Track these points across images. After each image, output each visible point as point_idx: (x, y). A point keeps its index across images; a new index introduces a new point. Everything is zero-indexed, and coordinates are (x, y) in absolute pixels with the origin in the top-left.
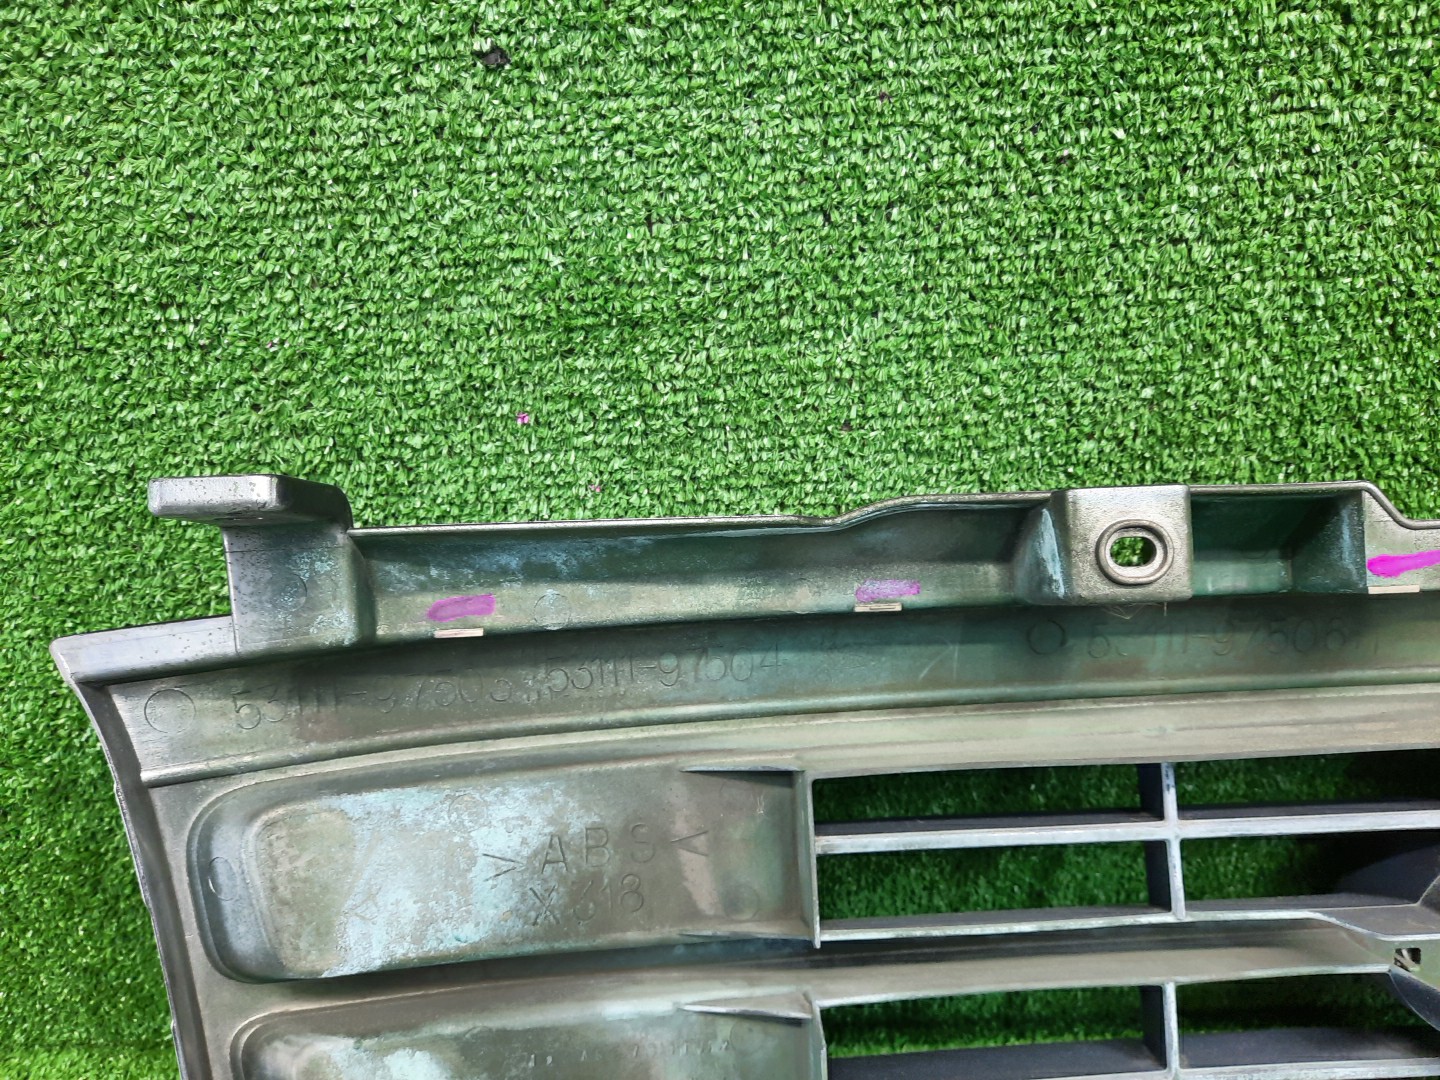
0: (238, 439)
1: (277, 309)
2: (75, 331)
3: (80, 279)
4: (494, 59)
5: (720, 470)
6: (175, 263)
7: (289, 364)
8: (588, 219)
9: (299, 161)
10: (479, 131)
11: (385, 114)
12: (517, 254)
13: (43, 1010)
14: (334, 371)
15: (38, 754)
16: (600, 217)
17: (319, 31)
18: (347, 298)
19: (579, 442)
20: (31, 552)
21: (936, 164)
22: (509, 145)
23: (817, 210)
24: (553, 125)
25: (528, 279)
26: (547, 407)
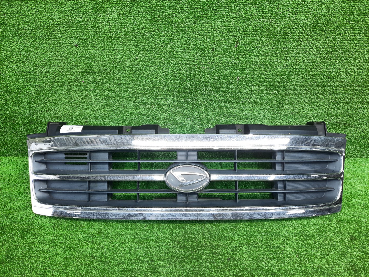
0: (51, 82)
1: (55, 69)
2: (33, 70)
3: (33, 65)
4: (76, 46)
5: (106, 88)
6: (43, 64)
7: (57, 75)
8: (88, 61)
9: (56, 54)
10: (75, 52)
11: (65, 50)
12: (80, 64)
14: (61, 76)
15: (29, 118)
16: (89, 61)
17: (58, 42)
18: (62, 68)
19: (89, 84)
20: (28, 94)
21: (124, 58)
22: (79, 54)
23: (112, 62)
24: (83, 52)
25: (82, 67)
26: (85, 81)
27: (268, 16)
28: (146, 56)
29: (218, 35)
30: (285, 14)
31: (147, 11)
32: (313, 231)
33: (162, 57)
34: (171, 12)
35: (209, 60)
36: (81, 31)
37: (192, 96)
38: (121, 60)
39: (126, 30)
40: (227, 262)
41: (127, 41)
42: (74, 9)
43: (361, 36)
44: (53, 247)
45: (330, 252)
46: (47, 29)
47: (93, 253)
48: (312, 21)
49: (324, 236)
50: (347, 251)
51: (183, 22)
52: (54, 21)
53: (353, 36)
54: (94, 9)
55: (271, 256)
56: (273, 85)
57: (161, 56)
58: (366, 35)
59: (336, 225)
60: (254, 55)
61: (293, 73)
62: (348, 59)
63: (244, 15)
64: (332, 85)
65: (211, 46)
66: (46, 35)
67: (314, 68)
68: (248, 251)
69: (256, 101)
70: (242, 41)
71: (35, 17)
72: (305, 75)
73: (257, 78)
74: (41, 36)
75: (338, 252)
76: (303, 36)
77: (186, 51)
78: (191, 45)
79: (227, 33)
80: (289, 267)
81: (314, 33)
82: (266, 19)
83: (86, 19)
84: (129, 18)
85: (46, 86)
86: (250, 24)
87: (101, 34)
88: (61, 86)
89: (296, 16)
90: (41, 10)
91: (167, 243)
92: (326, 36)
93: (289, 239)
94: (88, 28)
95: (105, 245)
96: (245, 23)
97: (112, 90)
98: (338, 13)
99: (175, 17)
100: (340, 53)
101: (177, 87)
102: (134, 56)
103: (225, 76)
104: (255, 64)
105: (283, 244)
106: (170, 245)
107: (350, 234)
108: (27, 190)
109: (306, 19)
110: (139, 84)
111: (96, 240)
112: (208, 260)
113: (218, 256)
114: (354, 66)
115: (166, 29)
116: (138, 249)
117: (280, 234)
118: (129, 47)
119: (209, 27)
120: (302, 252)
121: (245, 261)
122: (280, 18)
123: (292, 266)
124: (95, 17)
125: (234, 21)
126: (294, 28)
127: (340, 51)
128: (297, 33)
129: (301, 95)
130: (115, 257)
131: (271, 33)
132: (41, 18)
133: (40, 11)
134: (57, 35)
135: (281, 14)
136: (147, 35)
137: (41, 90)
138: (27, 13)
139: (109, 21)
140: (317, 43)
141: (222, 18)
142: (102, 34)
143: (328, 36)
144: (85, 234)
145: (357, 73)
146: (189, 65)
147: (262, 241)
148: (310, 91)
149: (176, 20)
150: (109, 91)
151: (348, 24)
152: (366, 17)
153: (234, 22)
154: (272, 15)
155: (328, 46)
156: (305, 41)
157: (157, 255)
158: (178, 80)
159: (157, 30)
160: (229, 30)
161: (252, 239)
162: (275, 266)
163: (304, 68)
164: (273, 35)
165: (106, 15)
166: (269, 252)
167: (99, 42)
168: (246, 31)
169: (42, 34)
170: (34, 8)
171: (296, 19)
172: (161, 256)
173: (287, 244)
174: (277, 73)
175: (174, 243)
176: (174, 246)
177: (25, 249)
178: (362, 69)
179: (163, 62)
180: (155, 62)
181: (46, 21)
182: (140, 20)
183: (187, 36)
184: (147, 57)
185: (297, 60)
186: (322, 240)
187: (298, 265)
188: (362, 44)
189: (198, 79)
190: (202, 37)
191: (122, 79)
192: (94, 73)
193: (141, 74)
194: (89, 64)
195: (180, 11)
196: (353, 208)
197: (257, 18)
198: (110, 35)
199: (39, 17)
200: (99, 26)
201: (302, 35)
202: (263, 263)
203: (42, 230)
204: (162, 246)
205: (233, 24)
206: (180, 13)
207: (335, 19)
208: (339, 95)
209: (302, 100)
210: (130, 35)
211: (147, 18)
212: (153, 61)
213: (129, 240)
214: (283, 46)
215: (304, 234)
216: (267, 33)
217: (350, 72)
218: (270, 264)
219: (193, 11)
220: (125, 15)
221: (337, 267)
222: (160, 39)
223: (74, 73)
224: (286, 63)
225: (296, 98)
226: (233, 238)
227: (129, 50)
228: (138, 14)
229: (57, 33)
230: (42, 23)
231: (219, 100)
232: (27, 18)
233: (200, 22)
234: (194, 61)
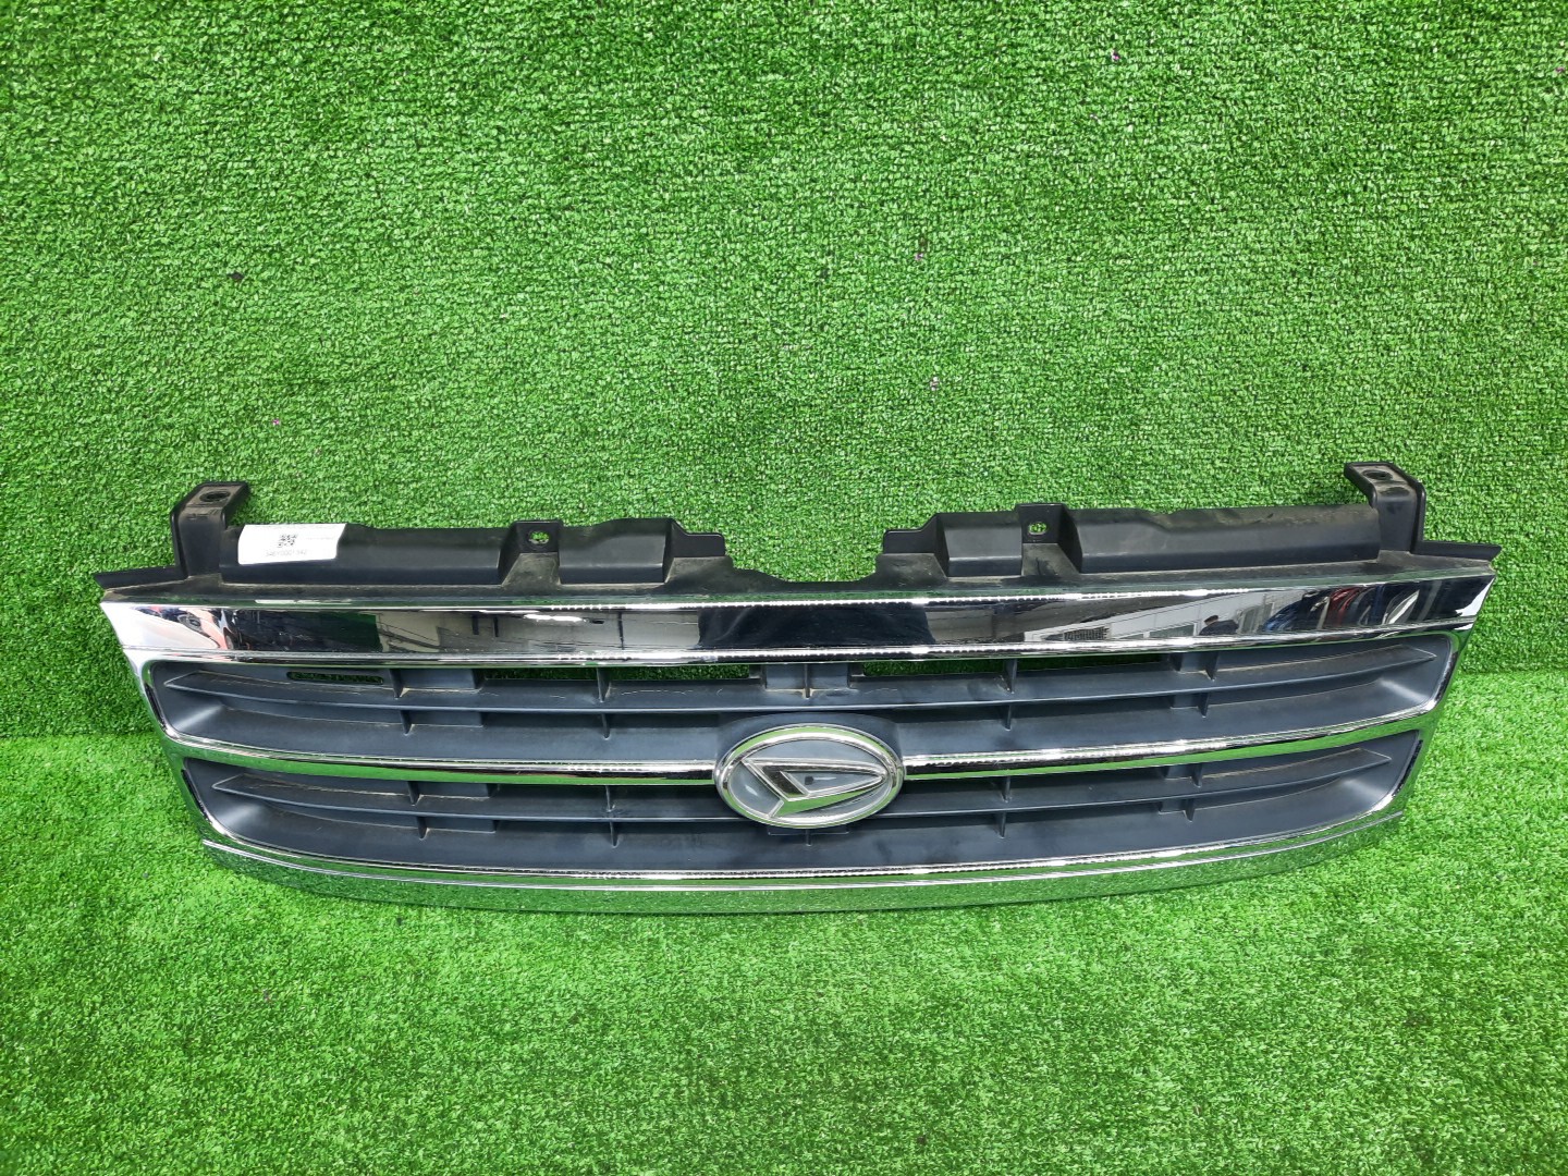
0: (138, 430)
1: (149, 376)
2: (54, 385)
4: (237, 277)
5: (377, 445)
6: (99, 356)
7: (159, 398)
8: (291, 339)
9: (153, 315)
10: (234, 304)
11: (190, 298)
12: (260, 353)
13: (62, 714)
14: (181, 402)
15: (50, 579)
16: (297, 339)
17: (155, 266)
18: (183, 371)
19: (305, 432)
20: (39, 482)
21: (446, 320)
22: (249, 310)
23: (397, 337)
24: (268, 302)
25: (268, 364)
26: (287, 417)
27: (1045, 134)
28: (542, 308)
29: (842, 215)
30: (1115, 123)
31: (536, 125)
32: (1259, 1001)
33: (611, 311)
34: (636, 127)
35: (809, 317)
36: (255, 217)
37: (748, 460)
38: (435, 327)
39: (450, 206)
40: (917, 1153)
41: (455, 251)
42: (218, 128)
43: (1430, 200)
44: (187, 1131)
45: (1329, 1087)
46: (102, 215)
47: (357, 1151)
48: (1228, 147)
49: (1304, 1017)
50: (1395, 1076)
51: (691, 167)
52: (132, 178)
53: (1397, 201)
54: (306, 126)
55: (1093, 1116)
56: (1078, 406)
57: (607, 307)
58: (1448, 195)
59: (1353, 969)
60: (995, 290)
61: (1160, 354)
62: (1382, 289)
63: (944, 131)
64: (1319, 395)
65: (812, 259)
66: (101, 239)
67: (1244, 331)
68: (1000, 1102)
69: (1012, 469)
70: (942, 234)
71: (47, 166)
72: (1210, 361)
73: (1013, 380)
74: (80, 245)
75: (1358, 1082)
76: (1192, 208)
77: (710, 282)
78: (732, 258)
79: (878, 208)
80: (1165, 1160)
81: (1238, 196)
82: (1036, 144)
83: (272, 169)
84: (458, 157)
85: (115, 448)
86: (970, 166)
87: (340, 225)
88: (183, 445)
89: (1162, 128)
90: (71, 135)
91: (665, 1086)
92: (1285, 204)
93: (1162, 1038)
94: (283, 204)
95: (409, 1112)
96: (950, 161)
97: (403, 450)
98: (1331, 110)
99: (656, 146)
100: (1347, 268)
101: (680, 428)
102: (490, 309)
103: (881, 377)
104: (1002, 324)
105: (1140, 1061)
106: (679, 1093)
107: (1408, 1005)
108: (63, 887)
109: (1200, 140)
110: (521, 423)
111: (368, 1090)
112: (836, 1151)
113: (879, 1129)
114: (1408, 317)
115: (619, 197)
116: (547, 1123)
117: (1126, 1021)
118: (465, 274)
119: (801, 185)
120: (1218, 1091)
121: (989, 1145)
122: (1092, 137)
123: (1178, 1153)
124: (313, 156)
125: (906, 157)
126: (1153, 176)
127: (1345, 262)
128: (1168, 195)
129: (1196, 441)
130: (451, 1160)
131: (1062, 199)
132: (73, 169)
133: (68, 142)
134: (150, 238)
135: (1097, 125)
136: (540, 226)
137: (94, 465)
138: (9, 150)
139: (374, 173)
140: (1253, 233)
141: (854, 147)
142: (345, 226)
143: (1296, 205)
144: (319, 1068)
145: (1419, 346)
146: (725, 340)
147: (1055, 1054)
148: (1232, 424)
149: (662, 160)
150: (394, 456)
151: (1375, 154)
152: (1446, 124)
153: (904, 161)
154: (1062, 127)
155: (1298, 243)
156: (1203, 229)
157: (625, 1142)
158: (683, 399)
159: (583, 201)
160: (888, 194)
161: (1013, 1046)
162: (1109, 1157)
163: (1202, 332)
164: (1068, 207)
165: (359, 148)
166: (1087, 1098)
167: (336, 258)
168: (956, 195)
169: (83, 236)
170: (42, 131)
171: (1161, 141)
172: (642, 1145)
173: (1155, 1061)
174: (1092, 356)
175: (698, 1085)
176: (697, 1100)
177: (64, 1151)
178: (1441, 327)
179: (618, 330)
180: (582, 333)
181: (98, 181)
182: (509, 165)
183: (712, 223)
184: (546, 311)
185: (1171, 302)
186: (1298, 1035)
187: (1200, 1148)
188: (1433, 231)
189: (769, 391)
190: (776, 223)
191: (444, 405)
192: (324, 384)
193: (525, 381)
194: (298, 349)
195: (677, 121)
196: (1419, 893)
197: (1000, 140)
198: (381, 230)
199: (65, 163)
200: (333, 195)
201: (1187, 202)
202: (1063, 1149)
203: (139, 1062)
204: (645, 1100)
205: (902, 169)
206: (675, 132)
207: (1322, 137)
208: (1352, 433)
209: (1200, 458)
210: (469, 225)
211: (538, 155)
212: (572, 328)
213: (506, 1083)
214: (1114, 251)
215: (1222, 1013)
216: (1045, 202)
217: (1392, 343)
218: (1088, 1152)
219: (732, 123)
220: (440, 145)
221: (1357, 1145)
222: (596, 239)
223: (234, 388)
224: (1128, 317)
225: (1177, 452)
226: (939, 1049)
227: (465, 287)
228: (498, 140)
229: (148, 228)
230: (79, 190)
231: (861, 473)
232: (10, 170)
233: (763, 167)
234: (745, 323)
